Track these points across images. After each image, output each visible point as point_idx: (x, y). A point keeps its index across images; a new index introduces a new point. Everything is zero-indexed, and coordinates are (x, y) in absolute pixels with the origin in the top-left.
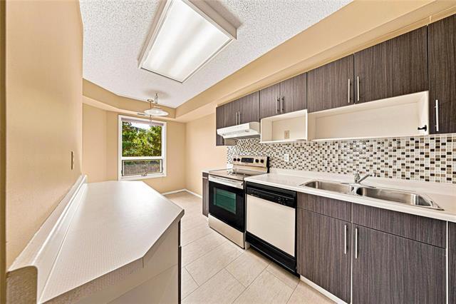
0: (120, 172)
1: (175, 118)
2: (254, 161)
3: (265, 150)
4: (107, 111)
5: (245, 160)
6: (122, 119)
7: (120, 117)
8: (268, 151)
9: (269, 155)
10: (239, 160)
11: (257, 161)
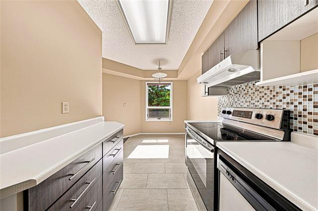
0: (146, 115)
1: (177, 77)
2: (254, 115)
3: (280, 97)
4: (141, 81)
5: (238, 113)
6: (148, 84)
7: (147, 83)
8: (288, 99)
9: (291, 108)
10: (229, 113)
11: (259, 116)
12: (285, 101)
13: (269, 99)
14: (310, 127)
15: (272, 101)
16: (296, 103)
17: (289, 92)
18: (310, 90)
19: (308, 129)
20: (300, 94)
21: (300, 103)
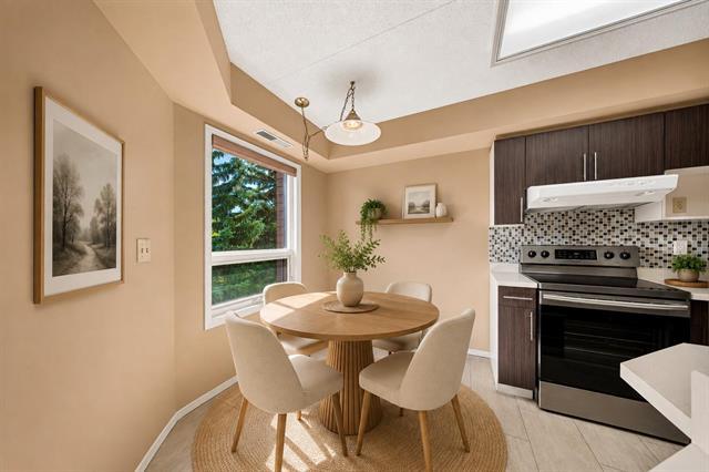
2: (600, 254)
3: (617, 232)
8: (626, 235)
9: (629, 244)
12: (623, 237)
13: (602, 234)
14: (647, 261)
15: (607, 237)
16: (634, 240)
17: (627, 228)
18: (648, 227)
19: (645, 264)
20: (638, 230)
21: (638, 239)
